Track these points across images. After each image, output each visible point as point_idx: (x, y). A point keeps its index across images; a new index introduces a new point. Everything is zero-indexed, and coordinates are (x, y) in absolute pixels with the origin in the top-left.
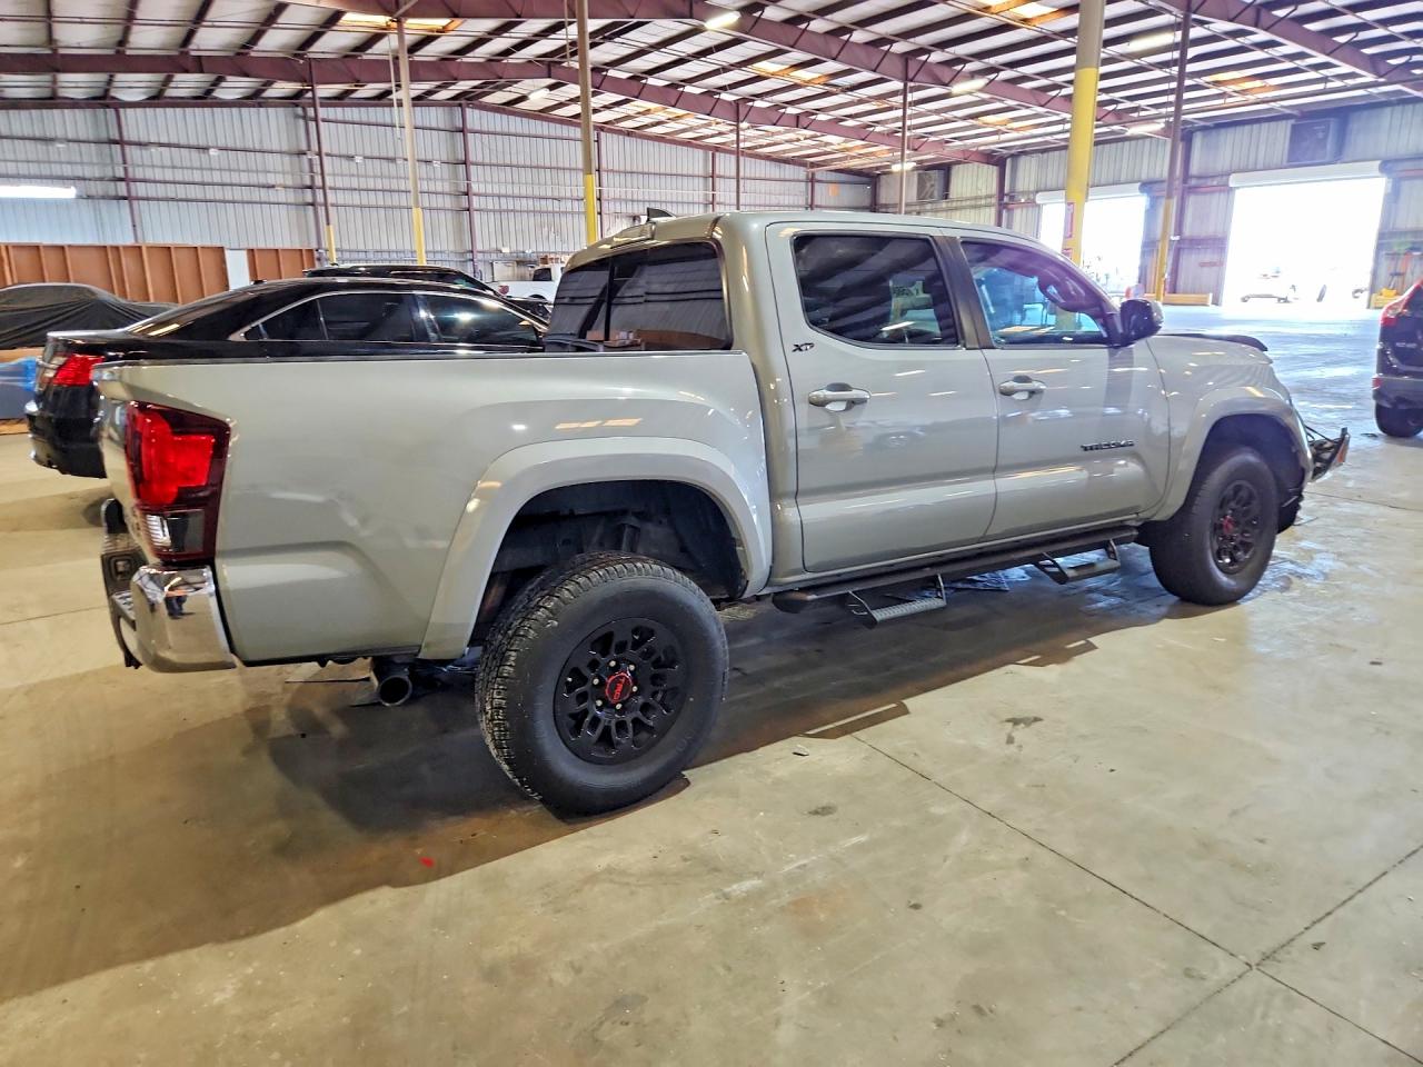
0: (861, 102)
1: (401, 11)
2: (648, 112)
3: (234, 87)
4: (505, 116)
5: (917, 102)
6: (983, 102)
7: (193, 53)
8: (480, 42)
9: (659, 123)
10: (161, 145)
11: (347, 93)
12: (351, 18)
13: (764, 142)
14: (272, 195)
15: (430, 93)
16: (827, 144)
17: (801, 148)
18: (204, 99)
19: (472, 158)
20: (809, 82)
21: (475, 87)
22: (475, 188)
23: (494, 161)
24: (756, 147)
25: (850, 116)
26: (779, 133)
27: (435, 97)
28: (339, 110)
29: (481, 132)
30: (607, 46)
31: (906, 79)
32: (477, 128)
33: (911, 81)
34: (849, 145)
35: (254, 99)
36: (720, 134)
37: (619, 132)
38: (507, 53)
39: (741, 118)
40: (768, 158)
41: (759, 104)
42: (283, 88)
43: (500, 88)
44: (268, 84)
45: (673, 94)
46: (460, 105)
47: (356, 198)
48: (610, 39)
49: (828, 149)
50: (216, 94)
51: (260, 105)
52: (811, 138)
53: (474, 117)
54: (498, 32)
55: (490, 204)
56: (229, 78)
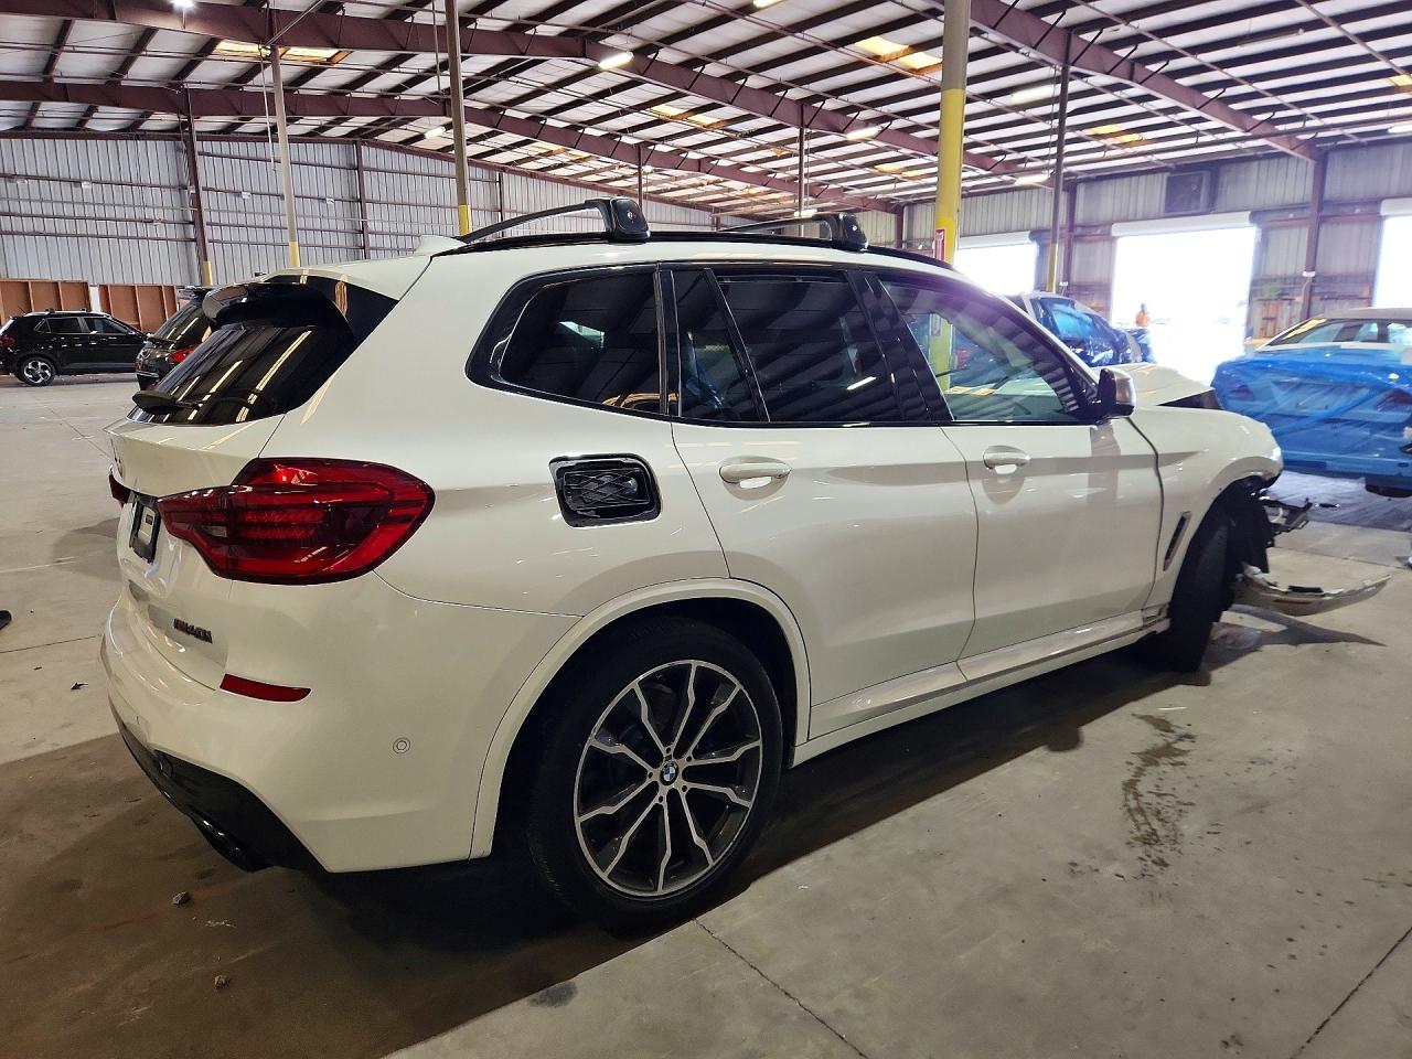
0: (761, 148)
1: (274, 39)
2: (549, 154)
3: (109, 118)
4: (402, 155)
5: (814, 150)
6: (878, 150)
7: (56, 80)
8: (369, 76)
9: (562, 165)
10: (27, 177)
11: (233, 126)
12: (224, 46)
13: (669, 186)
14: (150, 230)
15: (323, 128)
16: (730, 190)
17: (705, 193)
18: (77, 130)
19: (368, 196)
20: (709, 126)
21: (369, 124)
22: (371, 226)
23: (391, 199)
24: (660, 192)
25: (751, 162)
26: (682, 178)
27: (327, 133)
28: (225, 144)
29: (378, 170)
30: (502, 85)
31: (802, 126)
32: (373, 166)
33: (807, 127)
34: (753, 191)
35: (131, 132)
36: (624, 177)
37: (523, 173)
38: (399, 89)
39: (643, 161)
40: (672, 202)
41: (660, 148)
42: (162, 120)
43: (396, 125)
44: (146, 115)
45: (572, 135)
46: (355, 142)
47: (243, 235)
48: (506, 77)
49: (731, 194)
50: (88, 126)
51: (138, 138)
52: (715, 183)
53: (369, 155)
54: (388, 66)
55: (387, 242)
56: (101, 108)
